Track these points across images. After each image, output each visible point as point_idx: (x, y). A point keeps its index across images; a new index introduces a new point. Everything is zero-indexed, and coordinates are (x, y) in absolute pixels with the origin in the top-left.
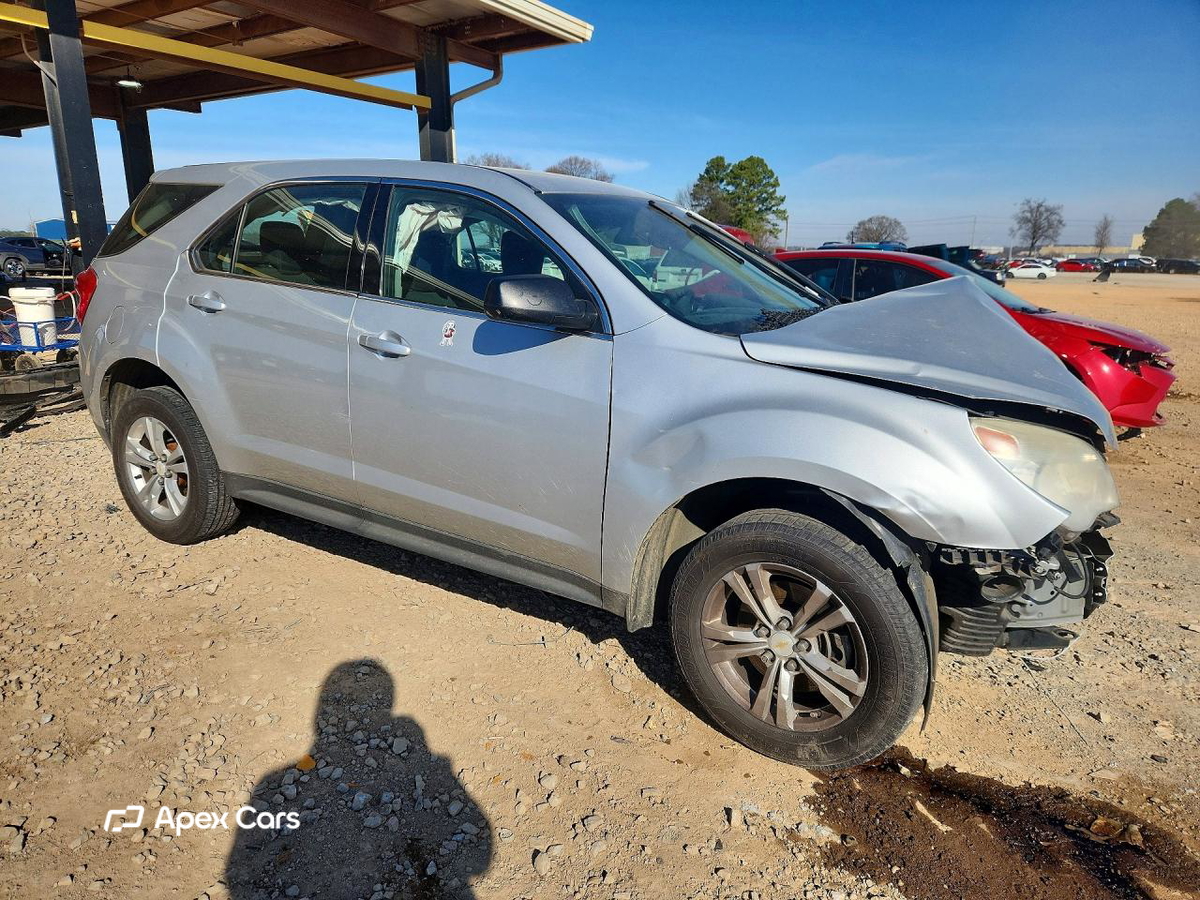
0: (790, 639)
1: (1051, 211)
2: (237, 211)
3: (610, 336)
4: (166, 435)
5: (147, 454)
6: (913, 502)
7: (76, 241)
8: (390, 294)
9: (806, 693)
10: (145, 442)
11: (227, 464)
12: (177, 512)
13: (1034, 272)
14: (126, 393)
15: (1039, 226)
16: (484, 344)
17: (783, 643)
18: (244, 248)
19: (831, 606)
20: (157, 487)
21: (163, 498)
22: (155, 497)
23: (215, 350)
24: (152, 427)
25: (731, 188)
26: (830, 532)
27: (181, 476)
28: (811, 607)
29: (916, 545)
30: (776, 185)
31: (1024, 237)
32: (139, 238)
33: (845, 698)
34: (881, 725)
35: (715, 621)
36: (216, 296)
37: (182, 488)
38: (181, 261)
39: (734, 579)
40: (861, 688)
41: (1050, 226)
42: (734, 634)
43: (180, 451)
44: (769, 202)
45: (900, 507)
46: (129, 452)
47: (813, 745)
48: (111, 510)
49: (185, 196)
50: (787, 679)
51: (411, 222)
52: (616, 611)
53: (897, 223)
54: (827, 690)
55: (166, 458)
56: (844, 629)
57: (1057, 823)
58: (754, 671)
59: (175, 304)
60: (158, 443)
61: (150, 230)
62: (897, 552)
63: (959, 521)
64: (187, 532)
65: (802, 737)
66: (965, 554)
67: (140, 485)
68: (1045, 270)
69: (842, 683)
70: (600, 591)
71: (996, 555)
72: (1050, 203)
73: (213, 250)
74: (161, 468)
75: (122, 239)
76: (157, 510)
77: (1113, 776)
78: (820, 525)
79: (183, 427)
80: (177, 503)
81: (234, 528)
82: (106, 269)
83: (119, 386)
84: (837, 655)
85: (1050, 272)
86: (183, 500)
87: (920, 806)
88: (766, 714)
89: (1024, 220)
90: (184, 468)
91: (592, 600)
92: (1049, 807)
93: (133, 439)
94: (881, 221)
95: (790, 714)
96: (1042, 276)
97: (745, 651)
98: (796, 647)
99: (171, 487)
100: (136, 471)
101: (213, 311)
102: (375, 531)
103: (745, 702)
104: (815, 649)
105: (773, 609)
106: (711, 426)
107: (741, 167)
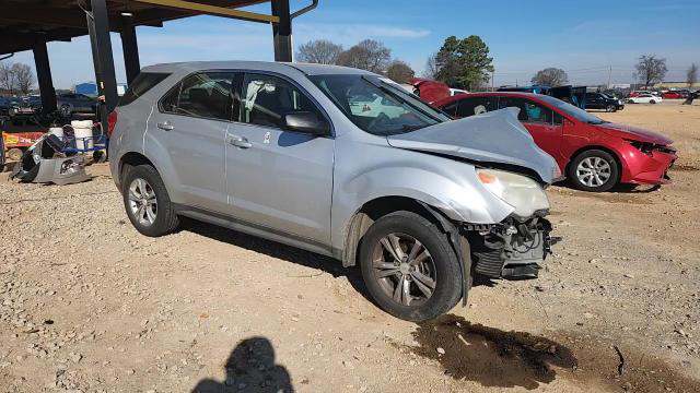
0: (407, 266)
1: (659, 62)
2: (179, 84)
3: (334, 137)
4: (147, 187)
5: (138, 196)
6: (450, 204)
7: (103, 97)
8: (244, 120)
9: (415, 290)
10: (138, 190)
11: (173, 199)
12: (152, 222)
13: (647, 100)
14: (129, 168)
15: (651, 72)
16: (282, 142)
17: (405, 268)
18: (182, 100)
19: (422, 250)
20: (143, 210)
21: (145, 216)
22: (142, 215)
23: (170, 149)
24: (141, 183)
25: (460, 54)
26: (421, 218)
27: (154, 205)
28: (414, 251)
29: (455, 223)
30: (487, 51)
31: (642, 78)
32: (136, 98)
33: (428, 290)
34: (441, 300)
35: (379, 260)
36: (169, 123)
37: (154, 211)
38: (154, 108)
39: (385, 241)
40: (434, 285)
41: (658, 71)
42: (385, 265)
43: (153, 194)
44: (483, 62)
45: (446, 207)
46: (131, 195)
47: (416, 312)
48: (122, 222)
49: (156, 78)
50: (406, 283)
51: (253, 88)
52: (338, 258)
53: (563, 72)
54: (422, 287)
55: (146, 197)
56: (427, 260)
57: (520, 344)
58: (394, 280)
59: (152, 127)
60: (143, 190)
61: (141, 94)
62: (447, 226)
63: (470, 212)
64: (155, 231)
65: (412, 309)
66: (473, 225)
67: (135, 210)
68: (654, 98)
69: (427, 283)
70: (332, 249)
71: (486, 226)
72: (657, 57)
73: (168, 103)
74: (145, 202)
75: (128, 98)
76: (143, 221)
77: (553, 329)
78: (417, 216)
79: (155, 183)
80: (152, 217)
81: (177, 231)
82: (121, 111)
83: (126, 166)
84: (426, 272)
85: (658, 100)
86: (154, 216)
87: (460, 336)
88: (399, 300)
89: (641, 68)
90: (155, 201)
91: (328, 254)
92: (519, 338)
93: (133, 189)
94: (552, 71)
95: (409, 299)
96: (653, 102)
97: (390, 273)
98: (410, 270)
99: (149, 210)
100: (133, 204)
101: (167, 130)
102: (238, 227)
103: (390, 295)
104: (417, 270)
105: (400, 253)
106: (373, 175)
107: (466, 42)
